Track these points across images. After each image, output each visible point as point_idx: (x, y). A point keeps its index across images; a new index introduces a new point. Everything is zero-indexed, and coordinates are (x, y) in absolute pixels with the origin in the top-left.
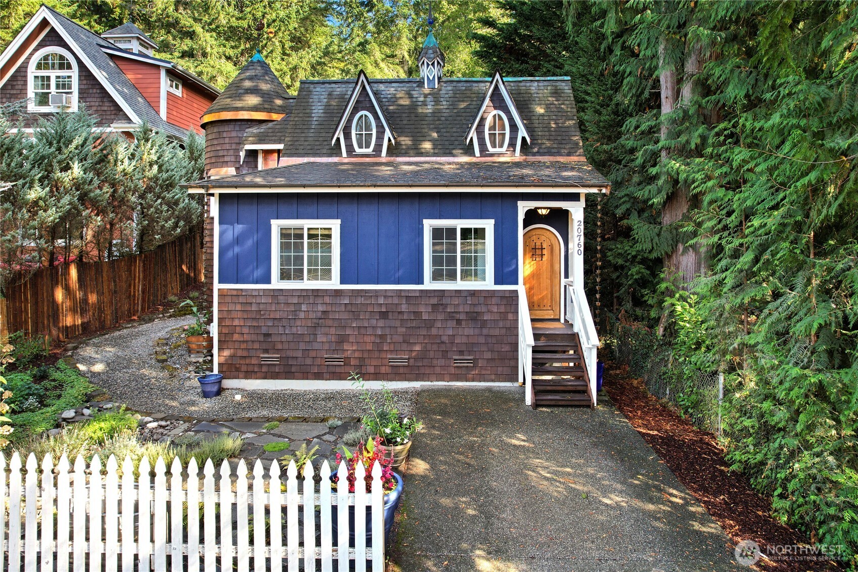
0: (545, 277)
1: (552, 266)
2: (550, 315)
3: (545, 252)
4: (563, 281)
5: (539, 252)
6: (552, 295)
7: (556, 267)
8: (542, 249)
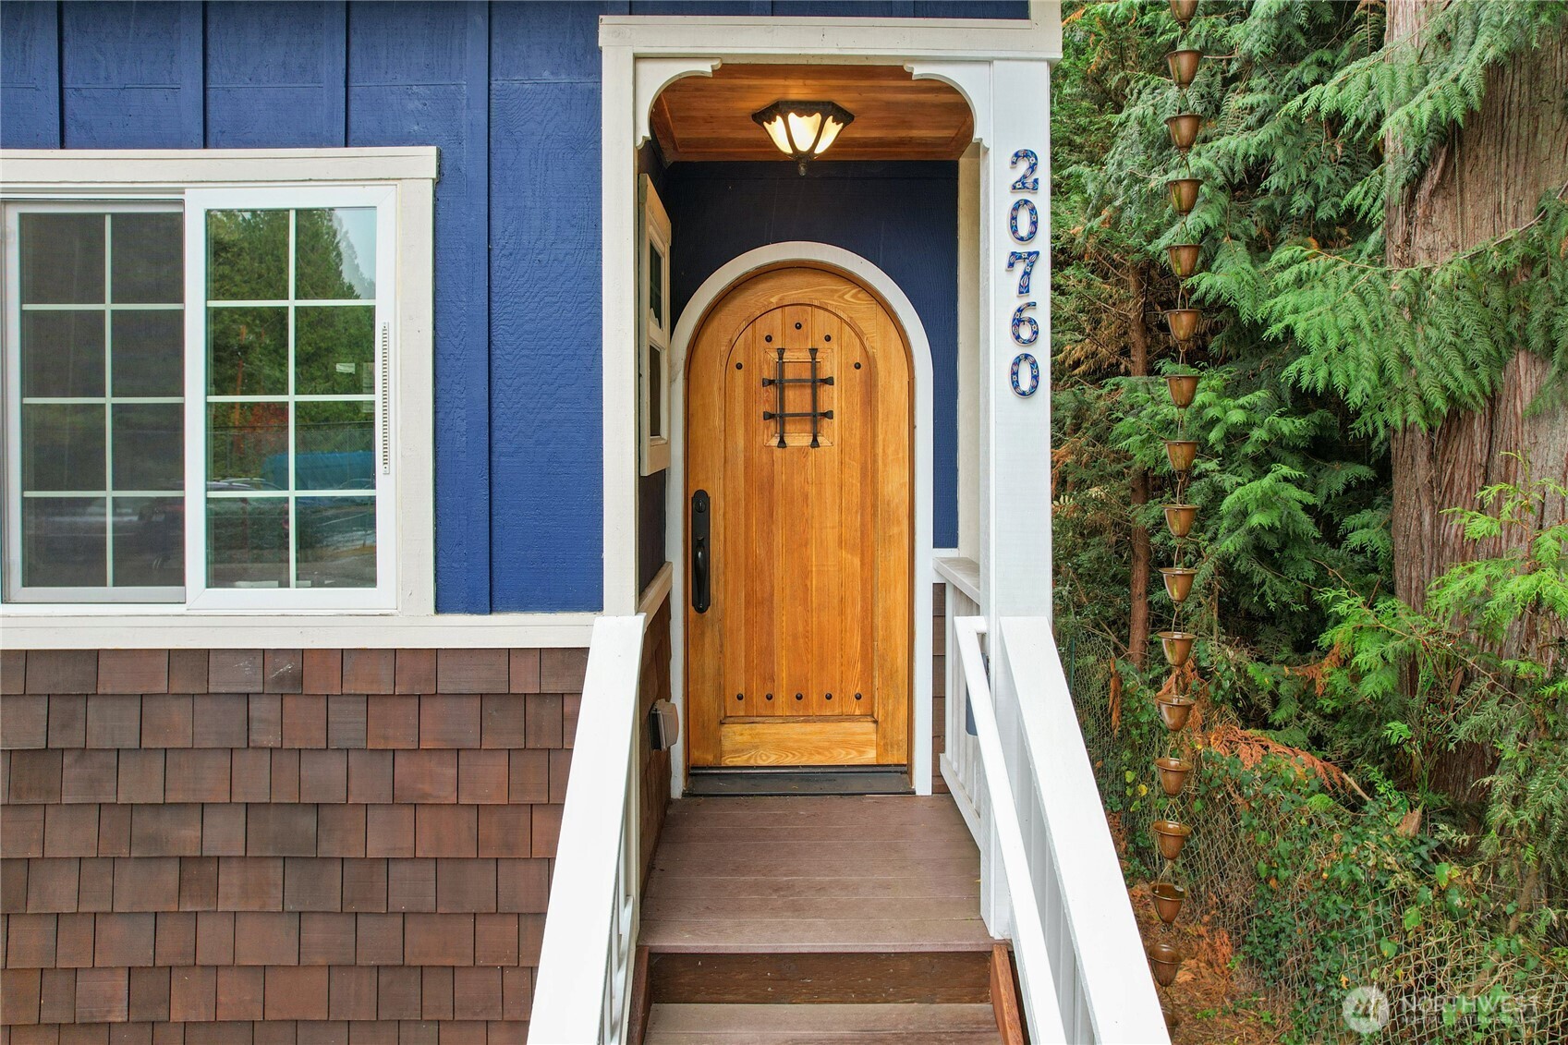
0: (831, 536)
1: (870, 475)
2: (860, 747)
3: (832, 398)
4: (929, 562)
5: (797, 400)
6: (869, 635)
7: (893, 483)
8: (818, 382)
